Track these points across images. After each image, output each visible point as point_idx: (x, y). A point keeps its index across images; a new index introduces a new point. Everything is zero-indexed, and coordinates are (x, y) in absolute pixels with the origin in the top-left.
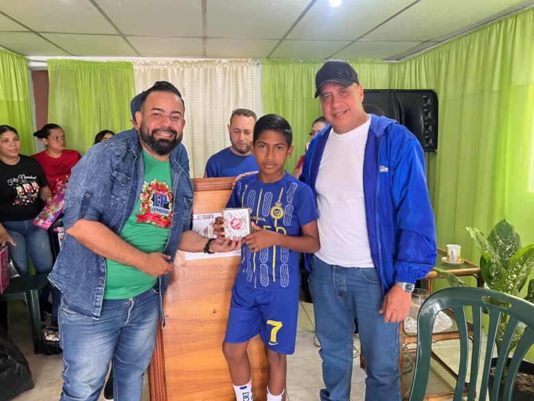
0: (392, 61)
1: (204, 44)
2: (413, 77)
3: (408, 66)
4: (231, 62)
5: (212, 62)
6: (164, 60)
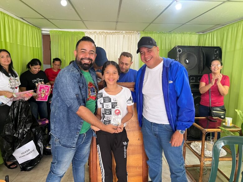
0: (200, 33)
1: (116, 25)
2: (210, 41)
3: (208, 36)
4: (127, 32)
5: (119, 32)
6: (98, 31)
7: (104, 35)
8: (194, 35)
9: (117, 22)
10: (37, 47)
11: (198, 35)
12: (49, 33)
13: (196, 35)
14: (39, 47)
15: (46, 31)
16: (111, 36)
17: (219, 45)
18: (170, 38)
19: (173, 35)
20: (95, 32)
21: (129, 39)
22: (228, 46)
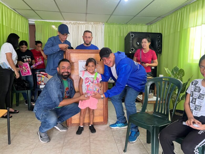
0: (149, 25)
1: (86, 16)
2: (155, 29)
3: (153, 26)
4: (94, 23)
5: (88, 23)
6: (72, 22)
7: (77, 25)
8: (144, 26)
9: (86, 14)
10: (25, 32)
11: (147, 26)
12: (35, 23)
13: (146, 26)
14: (27, 33)
15: (32, 21)
16: (83, 26)
17: (161, 32)
18: (127, 28)
19: (129, 26)
20: (70, 23)
21: (96, 28)
22: (166, 32)
